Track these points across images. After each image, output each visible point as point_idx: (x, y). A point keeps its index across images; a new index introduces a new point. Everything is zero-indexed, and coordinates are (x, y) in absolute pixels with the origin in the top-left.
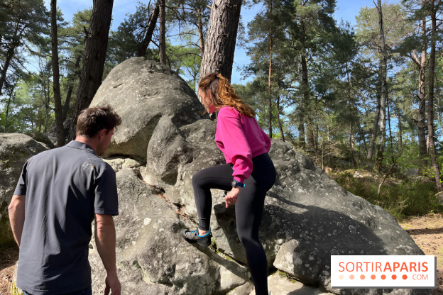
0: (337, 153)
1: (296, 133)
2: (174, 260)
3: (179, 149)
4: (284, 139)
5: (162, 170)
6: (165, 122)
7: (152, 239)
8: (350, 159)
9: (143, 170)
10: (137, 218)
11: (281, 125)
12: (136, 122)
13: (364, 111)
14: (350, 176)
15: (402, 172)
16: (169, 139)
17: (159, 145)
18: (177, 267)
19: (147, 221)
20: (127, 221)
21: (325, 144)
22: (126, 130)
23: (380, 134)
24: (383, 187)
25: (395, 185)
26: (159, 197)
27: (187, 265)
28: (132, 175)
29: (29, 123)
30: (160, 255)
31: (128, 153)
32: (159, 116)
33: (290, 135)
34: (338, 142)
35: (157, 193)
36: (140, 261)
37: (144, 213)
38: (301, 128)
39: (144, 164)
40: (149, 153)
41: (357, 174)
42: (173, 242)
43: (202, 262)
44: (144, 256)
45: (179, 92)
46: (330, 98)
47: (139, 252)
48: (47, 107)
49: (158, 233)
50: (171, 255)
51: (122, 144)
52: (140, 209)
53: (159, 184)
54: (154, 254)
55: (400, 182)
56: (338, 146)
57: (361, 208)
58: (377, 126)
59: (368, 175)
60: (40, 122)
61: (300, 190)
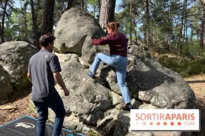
0: (161, 46)
1: (142, 36)
2: (95, 94)
3: (95, 50)
4: (137, 39)
5: (88, 59)
6: (89, 39)
7: (86, 86)
8: (167, 49)
9: (80, 59)
10: (80, 78)
11: (135, 33)
12: (76, 39)
13: (175, 25)
14: (167, 57)
15: (191, 54)
16: (91, 47)
17: (87, 49)
18: (96, 97)
19: (84, 79)
20: (76, 79)
21: (156, 42)
22: (72, 42)
23: (182, 37)
24: (181, 62)
25: (187, 61)
26: (87, 70)
27: (100, 96)
28: (76, 61)
29: (18, 32)
30: (90, 92)
31: (73, 51)
32: (86, 36)
33: (139, 37)
34: (162, 41)
35: (87, 68)
36: (82, 94)
37: (83, 76)
38: (145, 34)
39: (80, 56)
40: (83, 52)
41: (170, 56)
42: (94, 87)
43: (106, 95)
44: (84, 93)
45: (93, 25)
46: (159, 20)
47: (82, 91)
48: (26, 24)
49: (89, 84)
50: (94, 92)
51: (71, 48)
52: (81, 75)
53: (87, 64)
54: (88, 92)
55: (189, 59)
56: (162, 43)
57: (169, 73)
58: (181, 33)
59: (175, 56)
60: (23, 32)
61: (144, 67)
